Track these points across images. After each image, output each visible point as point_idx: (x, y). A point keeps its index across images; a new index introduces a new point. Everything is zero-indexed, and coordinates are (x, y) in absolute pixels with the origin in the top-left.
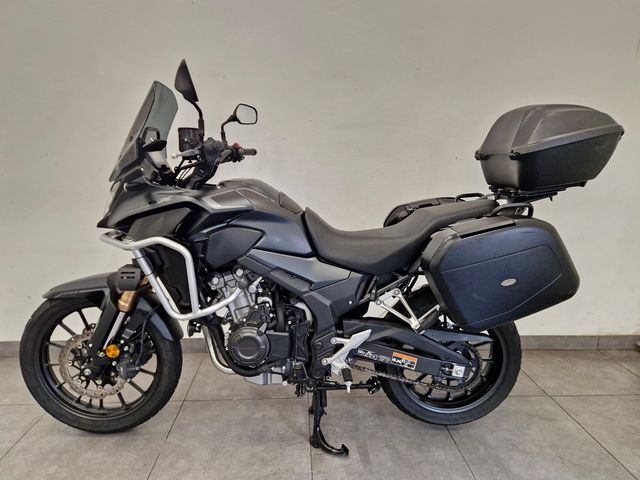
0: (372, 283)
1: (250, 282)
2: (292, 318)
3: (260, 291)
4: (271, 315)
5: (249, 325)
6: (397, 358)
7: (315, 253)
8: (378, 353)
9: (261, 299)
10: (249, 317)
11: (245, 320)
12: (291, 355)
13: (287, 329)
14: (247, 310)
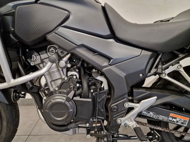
0: (158, 59)
1: (60, 58)
2: (93, 87)
3: (69, 66)
4: (78, 85)
5: (60, 93)
6: (173, 118)
7: (113, 35)
8: (158, 113)
9: (70, 73)
10: (60, 87)
11: (57, 89)
12: (93, 115)
13: (90, 96)
14: (59, 82)
